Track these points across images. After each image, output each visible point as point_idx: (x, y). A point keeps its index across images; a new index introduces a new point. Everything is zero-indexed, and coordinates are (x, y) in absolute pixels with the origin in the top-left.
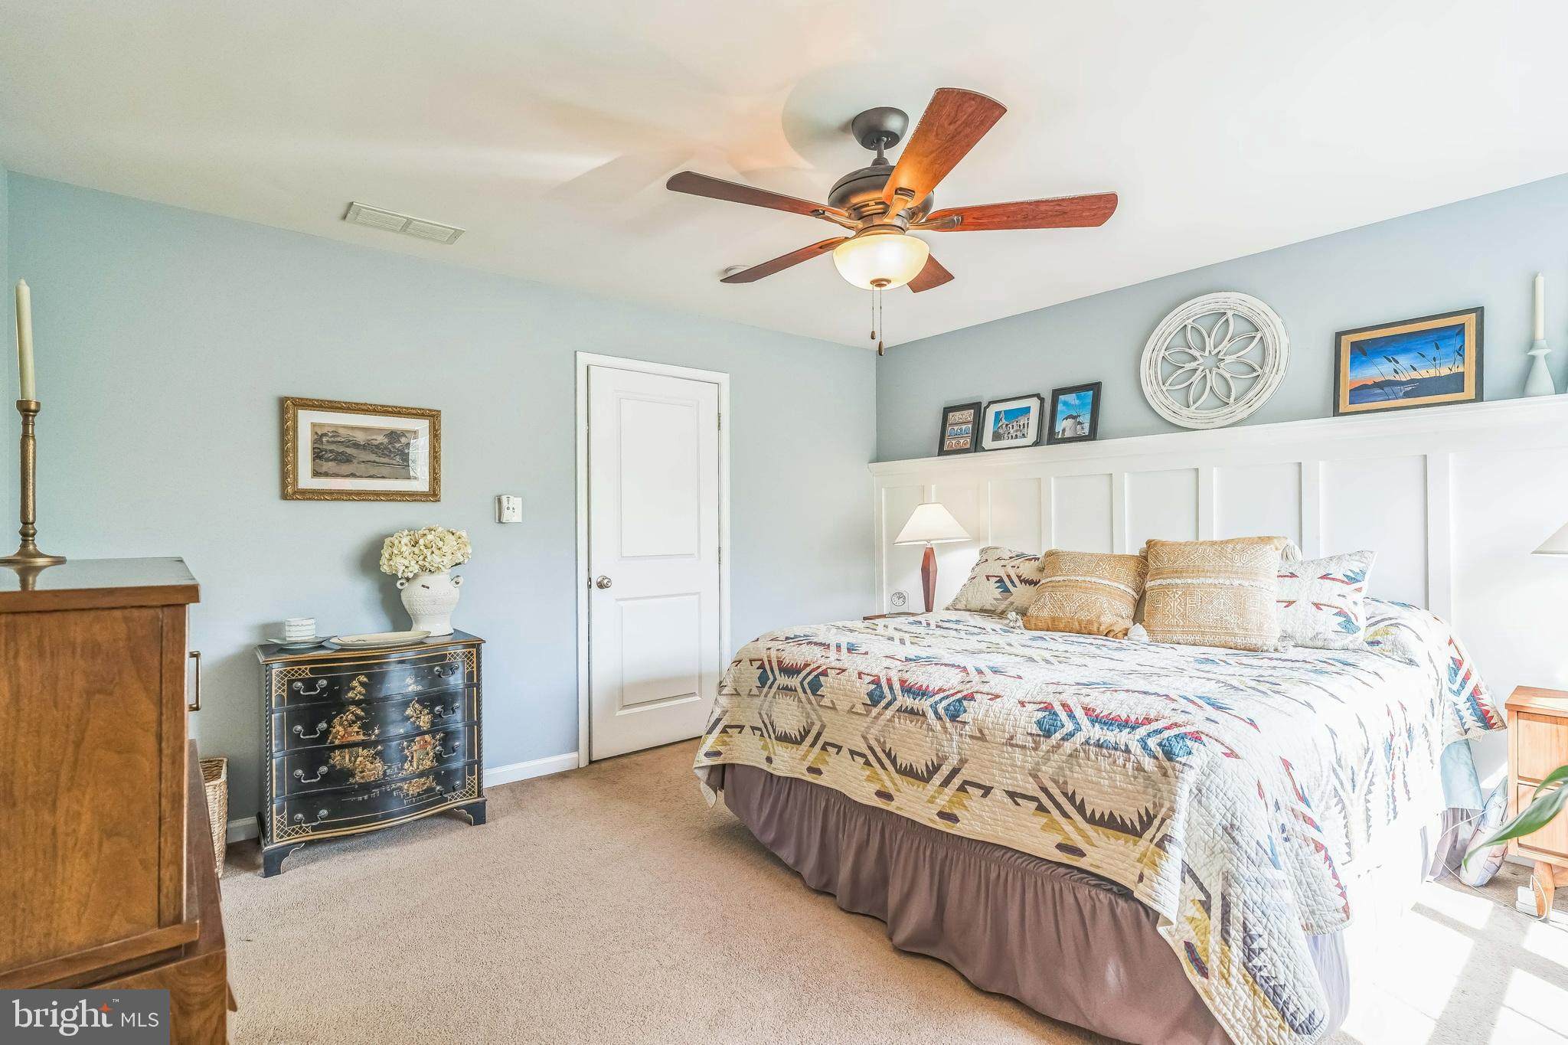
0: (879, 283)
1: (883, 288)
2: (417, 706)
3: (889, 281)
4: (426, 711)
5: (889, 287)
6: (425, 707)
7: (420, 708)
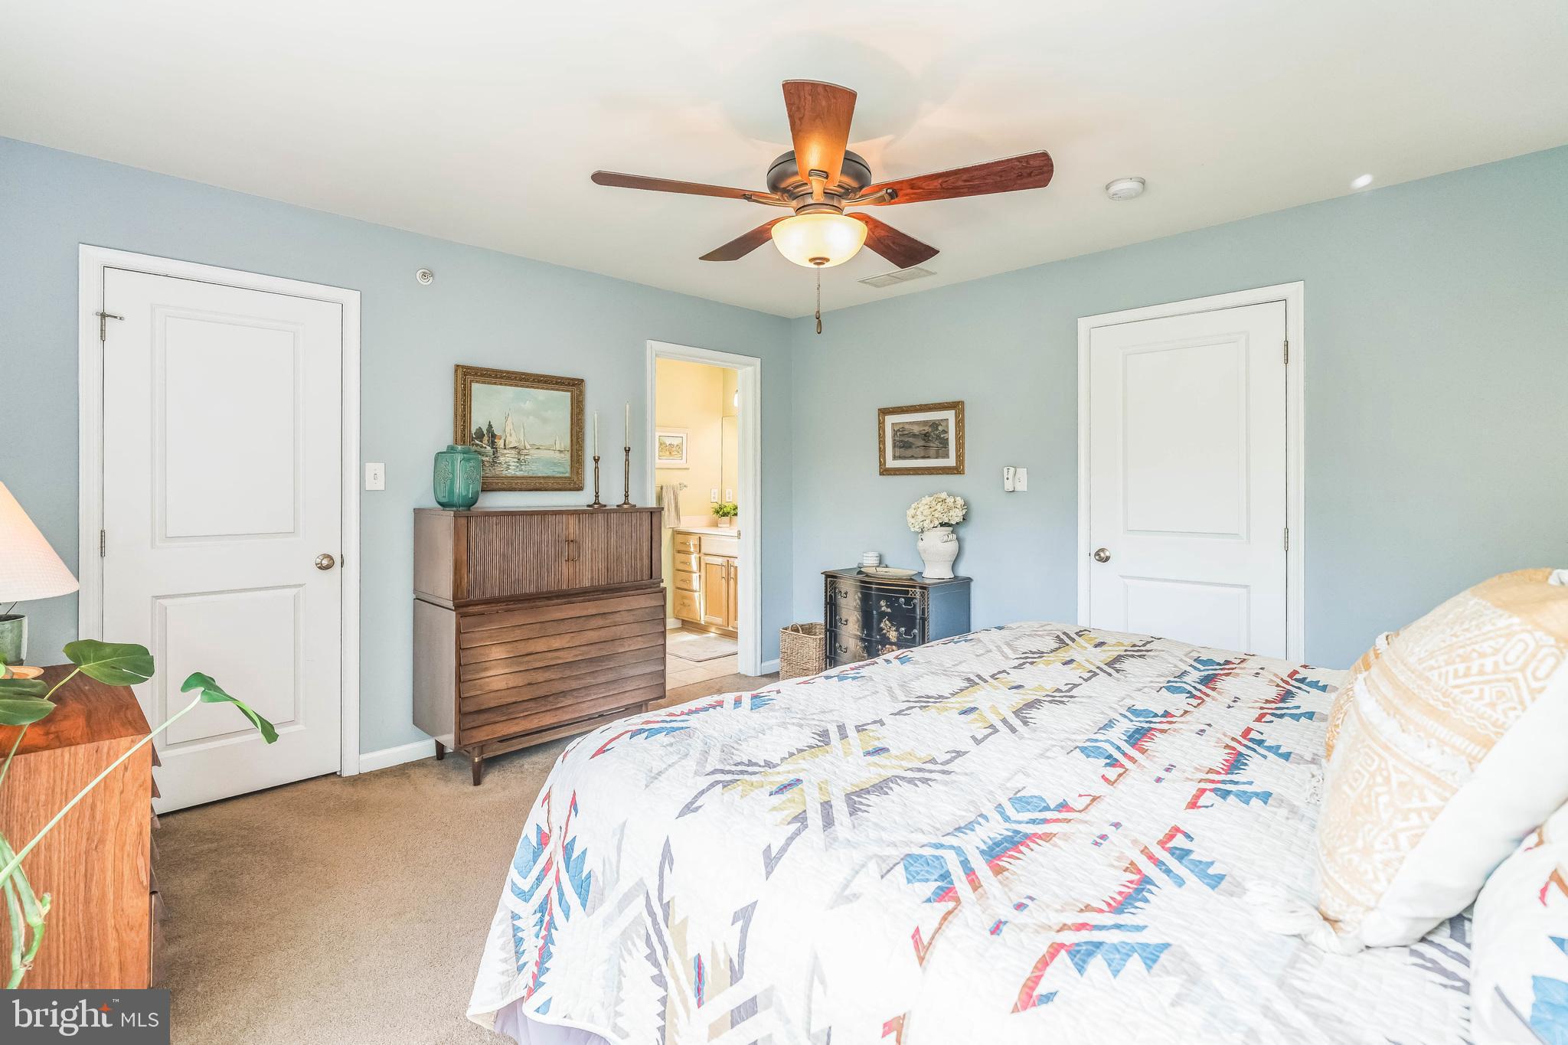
0: (819, 261)
1: (821, 266)
2: (887, 622)
3: (827, 260)
4: (894, 628)
5: (827, 265)
6: (894, 625)
7: (890, 625)
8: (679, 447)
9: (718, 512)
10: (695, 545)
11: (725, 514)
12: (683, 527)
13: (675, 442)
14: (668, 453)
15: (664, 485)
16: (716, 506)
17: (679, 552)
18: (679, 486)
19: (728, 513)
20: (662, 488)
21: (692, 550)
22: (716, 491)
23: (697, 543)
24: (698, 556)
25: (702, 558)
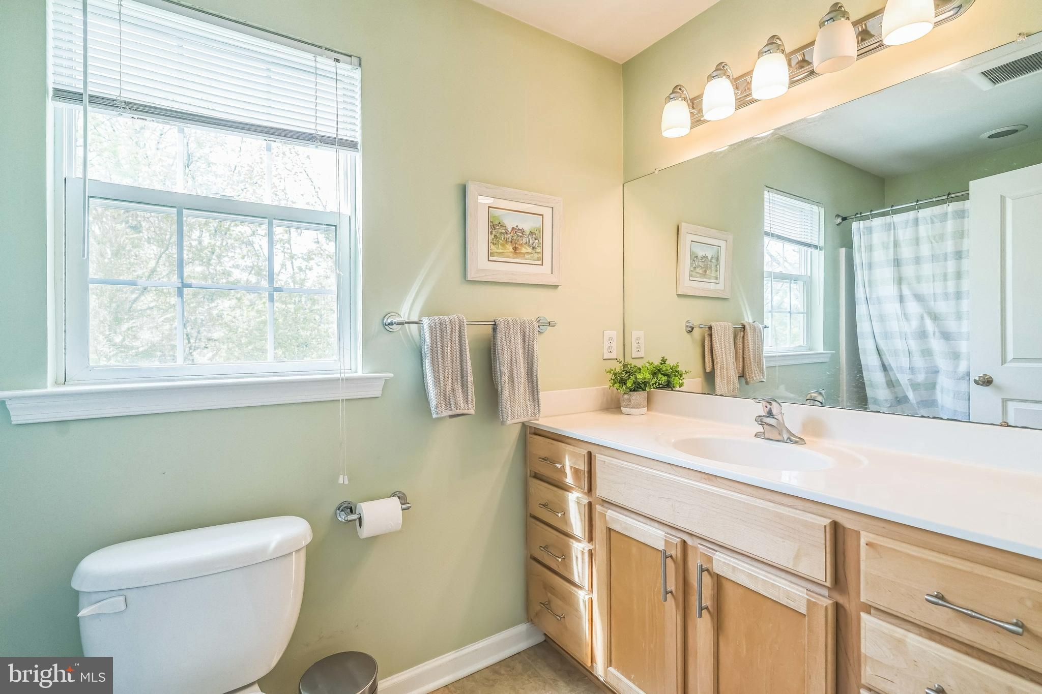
8: (536, 235)
9: (623, 382)
10: (576, 472)
11: (639, 387)
12: (545, 422)
13: (528, 224)
14: (510, 248)
15: (500, 320)
16: (618, 368)
17: (536, 476)
18: (536, 324)
19: (646, 383)
20: (495, 327)
21: (569, 480)
22: (614, 334)
23: (583, 466)
24: (585, 500)
25: (598, 508)
